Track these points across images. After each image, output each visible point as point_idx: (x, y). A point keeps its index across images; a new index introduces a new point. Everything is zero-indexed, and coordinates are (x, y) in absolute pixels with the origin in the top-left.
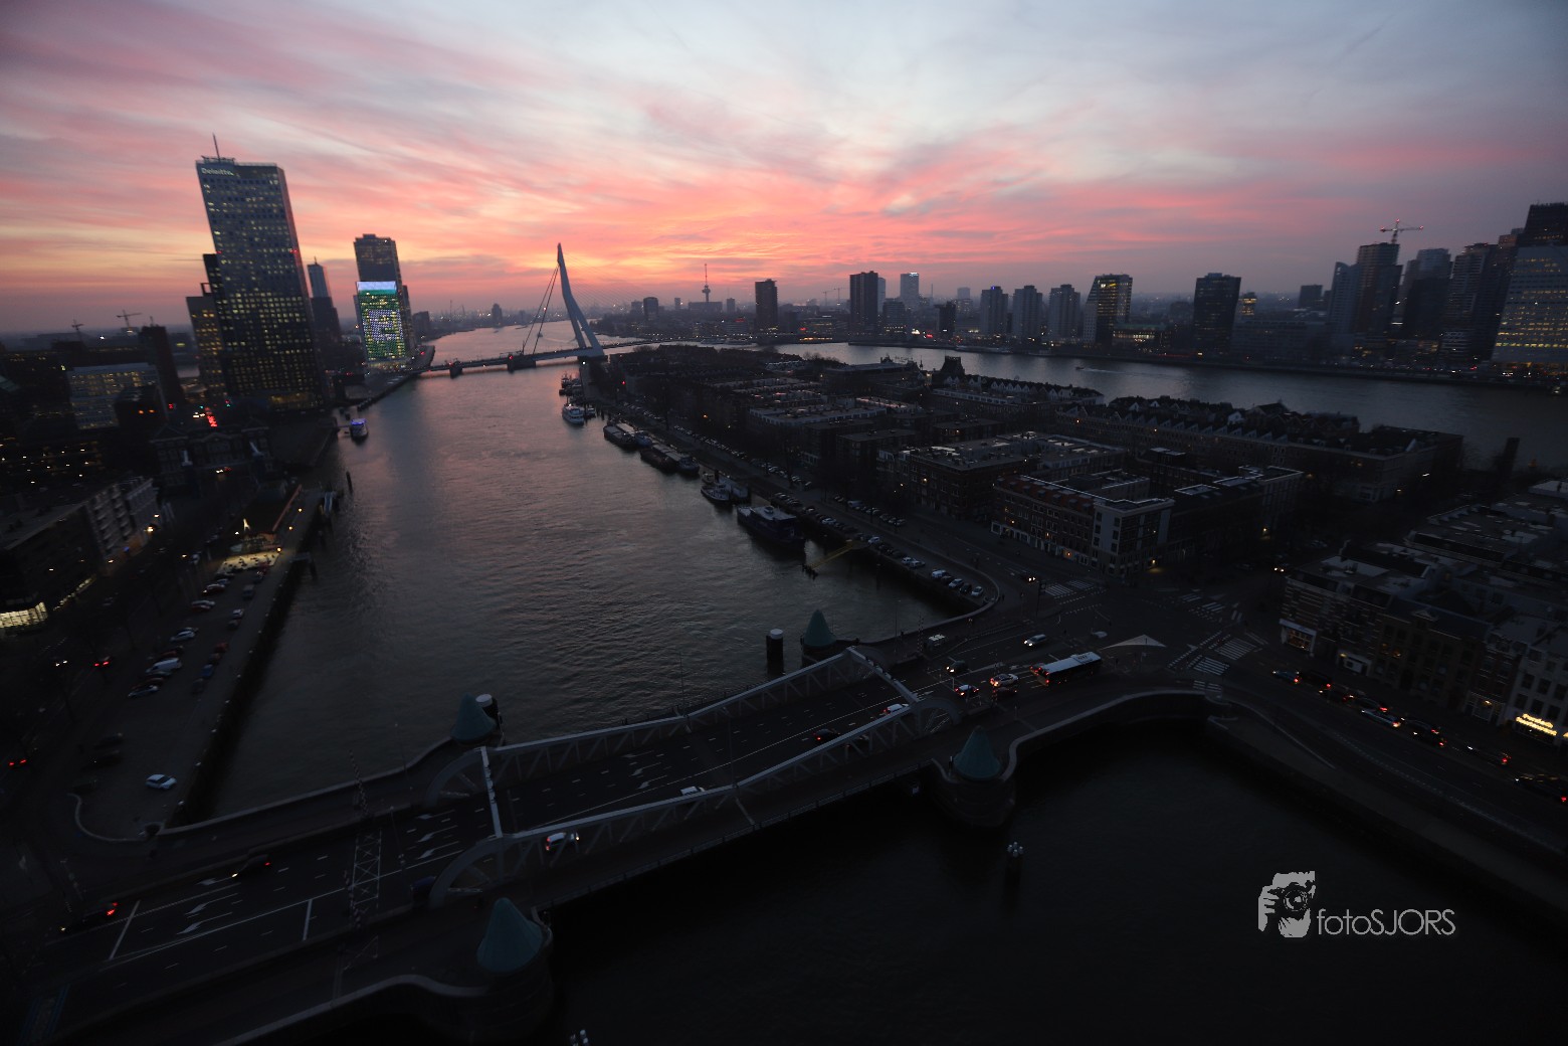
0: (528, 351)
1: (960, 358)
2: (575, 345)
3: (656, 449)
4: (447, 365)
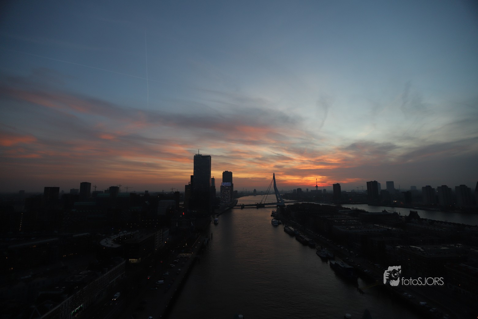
0: (263, 203)
1: (417, 212)
2: (276, 201)
3: (301, 236)
4: (241, 205)
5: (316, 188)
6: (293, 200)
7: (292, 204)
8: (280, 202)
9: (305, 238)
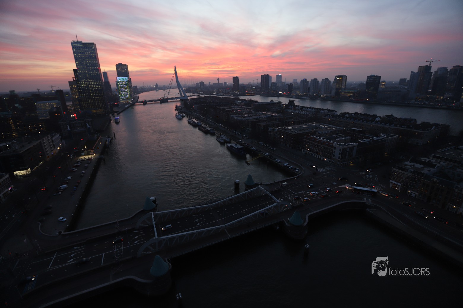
0: (166, 97)
1: (293, 101)
3: (203, 126)
4: (142, 101)
5: (218, 81)
6: (196, 93)
7: (195, 97)
8: (183, 96)
9: (207, 128)
